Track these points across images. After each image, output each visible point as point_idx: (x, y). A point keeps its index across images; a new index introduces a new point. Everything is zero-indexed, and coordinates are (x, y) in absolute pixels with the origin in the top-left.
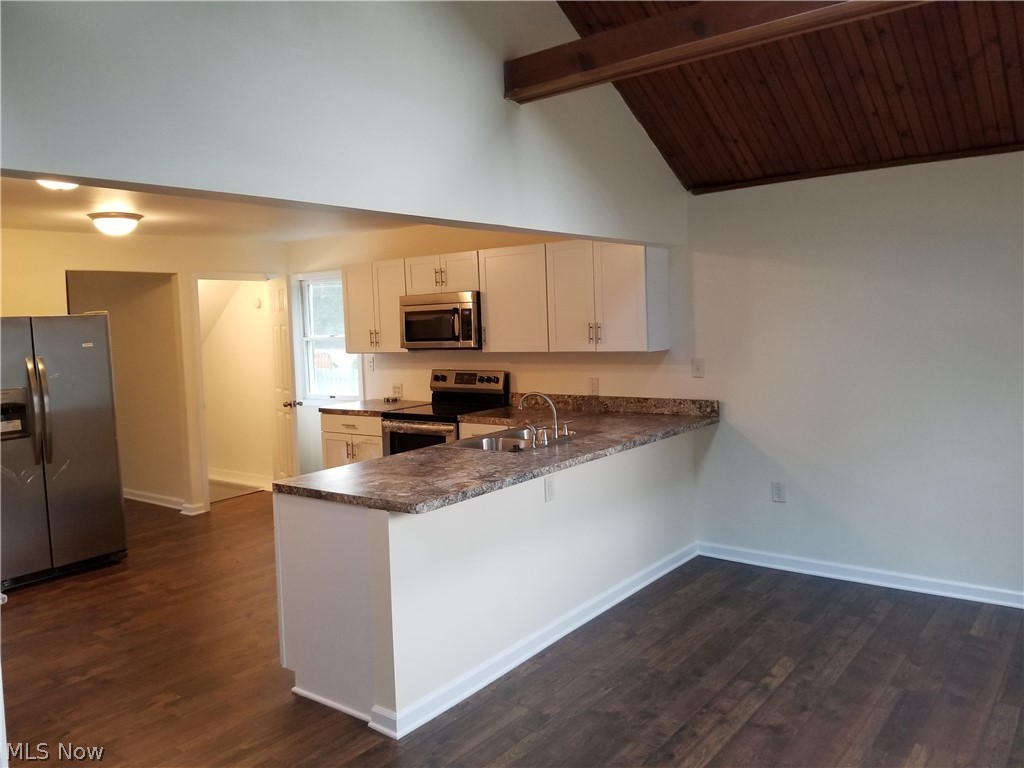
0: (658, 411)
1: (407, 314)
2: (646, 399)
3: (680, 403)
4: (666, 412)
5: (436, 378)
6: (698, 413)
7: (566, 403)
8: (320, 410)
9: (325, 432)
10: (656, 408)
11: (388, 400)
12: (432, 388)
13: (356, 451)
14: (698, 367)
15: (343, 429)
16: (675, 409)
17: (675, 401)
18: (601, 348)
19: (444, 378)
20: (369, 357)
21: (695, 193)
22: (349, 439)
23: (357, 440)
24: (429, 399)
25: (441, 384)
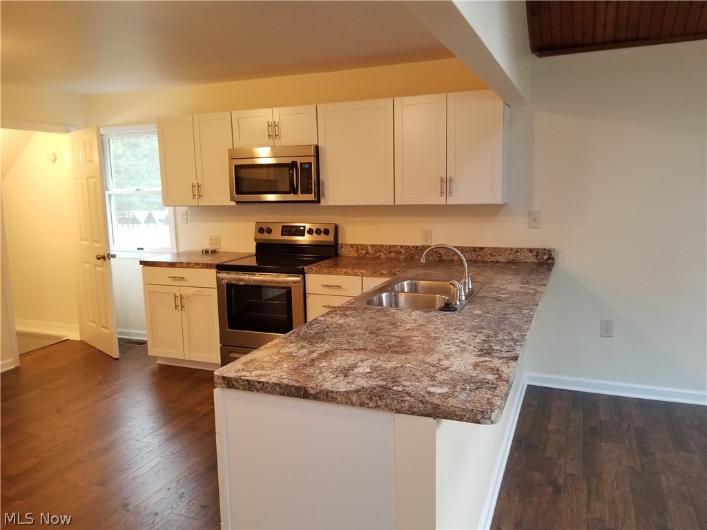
0: (494, 259)
1: (237, 167)
2: (482, 249)
3: (517, 252)
4: (502, 260)
5: (261, 231)
6: (534, 260)
7: (399, 253)
8: (141, 263)
9: (146, 284)
10: (492, 256)
11: (207, 252)
12: (256, 240)
13: (185, 303)
14: (534, 219)
15: (170, 282)
16: (511, 257)
17: (511, 249)
18: (451, 201)
19: (270, 231)
20: (181, 210)
21: (539, 56)
22: (177, 291)
23: (186, 292)
24: (254, 251)
25: (266, 236)
